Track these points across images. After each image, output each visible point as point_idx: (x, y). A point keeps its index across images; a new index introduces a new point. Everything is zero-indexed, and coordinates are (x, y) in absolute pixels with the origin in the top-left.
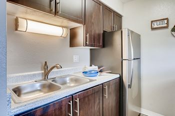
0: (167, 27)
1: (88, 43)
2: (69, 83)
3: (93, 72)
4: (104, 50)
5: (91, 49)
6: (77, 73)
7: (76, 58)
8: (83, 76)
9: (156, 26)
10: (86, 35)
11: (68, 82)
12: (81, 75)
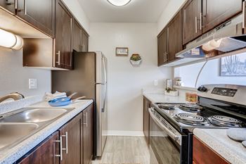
0: (126, 55)
1: (59, 62)
2: (29, 120)
3: (63, 100)
4: (74, 73)
5: (53, 71)
6: (35, 104)
7: (32, 83)
8: (49, 106)
9: (119, 53)
10: (57, 52)
11: (27, 118)
12: (46, 106)
